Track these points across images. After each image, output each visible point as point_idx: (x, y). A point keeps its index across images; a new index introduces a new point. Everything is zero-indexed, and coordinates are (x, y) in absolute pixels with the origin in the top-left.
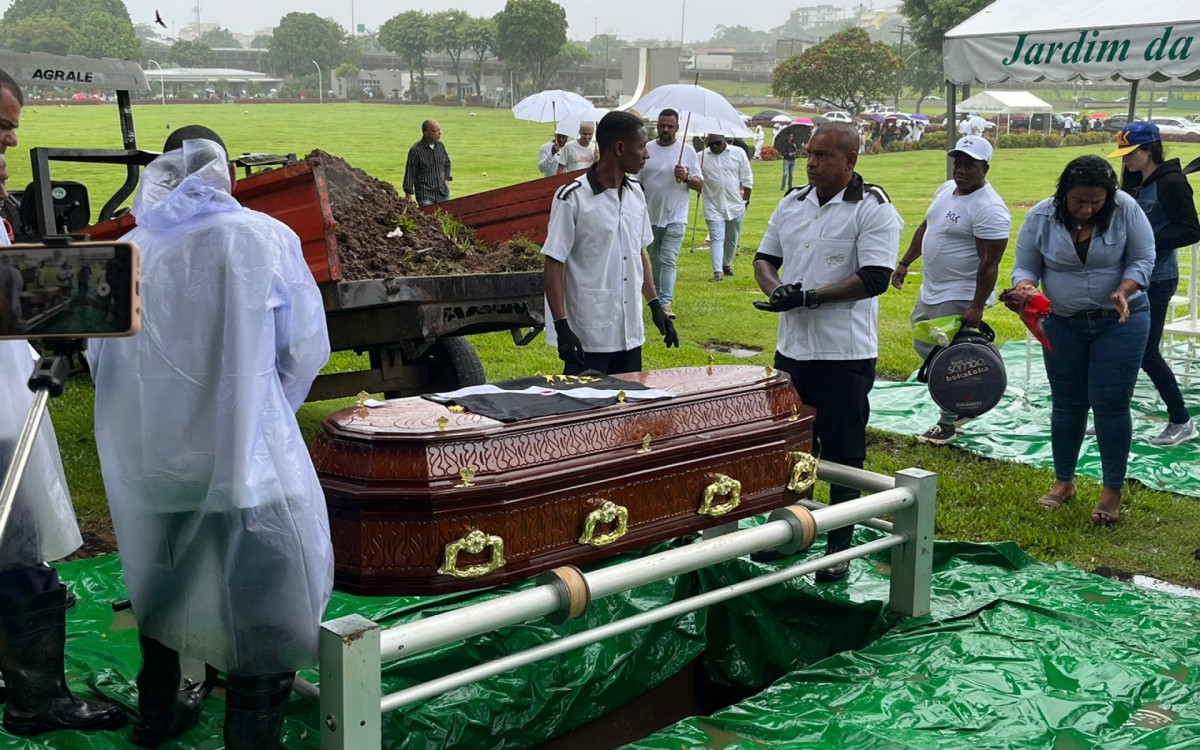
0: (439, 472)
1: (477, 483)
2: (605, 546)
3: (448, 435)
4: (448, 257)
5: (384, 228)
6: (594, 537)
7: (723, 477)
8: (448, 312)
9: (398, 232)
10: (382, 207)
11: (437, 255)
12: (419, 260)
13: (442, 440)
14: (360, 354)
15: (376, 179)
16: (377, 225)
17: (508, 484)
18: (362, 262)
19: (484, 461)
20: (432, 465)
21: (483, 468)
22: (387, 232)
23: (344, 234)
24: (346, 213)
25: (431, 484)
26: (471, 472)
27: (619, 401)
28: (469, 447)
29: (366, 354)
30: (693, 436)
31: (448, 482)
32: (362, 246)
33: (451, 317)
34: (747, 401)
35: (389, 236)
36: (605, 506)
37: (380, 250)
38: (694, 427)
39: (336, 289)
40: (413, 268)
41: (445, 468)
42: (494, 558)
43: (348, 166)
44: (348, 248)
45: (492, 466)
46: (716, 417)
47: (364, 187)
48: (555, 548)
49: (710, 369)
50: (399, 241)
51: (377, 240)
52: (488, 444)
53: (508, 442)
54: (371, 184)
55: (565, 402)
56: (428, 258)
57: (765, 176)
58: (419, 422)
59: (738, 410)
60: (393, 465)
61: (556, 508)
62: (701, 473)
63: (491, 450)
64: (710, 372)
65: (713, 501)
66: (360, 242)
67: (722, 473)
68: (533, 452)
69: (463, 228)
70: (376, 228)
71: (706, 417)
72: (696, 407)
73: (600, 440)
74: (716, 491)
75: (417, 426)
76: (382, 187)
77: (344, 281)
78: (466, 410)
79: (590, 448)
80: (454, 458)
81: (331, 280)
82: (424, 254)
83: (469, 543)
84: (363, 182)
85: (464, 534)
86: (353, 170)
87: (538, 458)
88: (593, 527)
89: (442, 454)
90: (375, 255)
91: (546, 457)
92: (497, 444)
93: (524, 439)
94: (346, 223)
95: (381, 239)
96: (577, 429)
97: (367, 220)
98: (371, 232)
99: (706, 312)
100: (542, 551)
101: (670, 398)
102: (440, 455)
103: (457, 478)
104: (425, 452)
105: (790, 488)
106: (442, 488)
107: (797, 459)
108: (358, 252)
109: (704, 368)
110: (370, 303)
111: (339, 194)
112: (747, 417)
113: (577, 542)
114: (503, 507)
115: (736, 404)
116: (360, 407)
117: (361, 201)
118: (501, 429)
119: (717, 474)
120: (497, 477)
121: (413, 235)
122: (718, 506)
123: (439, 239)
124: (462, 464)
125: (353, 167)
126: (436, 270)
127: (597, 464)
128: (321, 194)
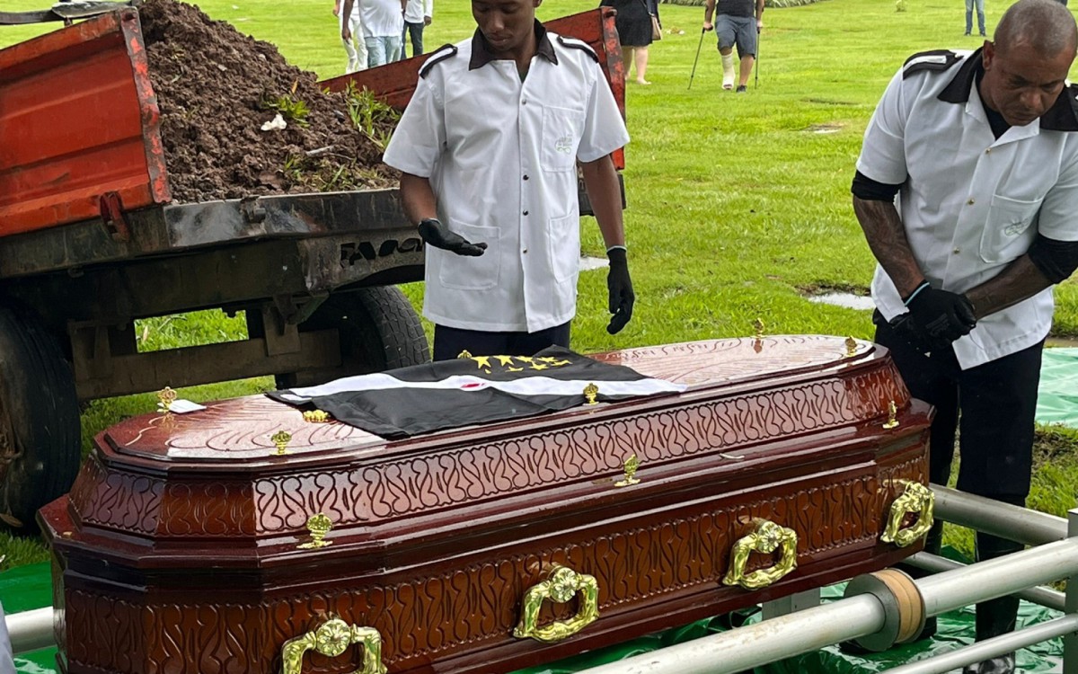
0: (273, 523)
1: (337, 541)
2: (559, 640)
3: (290, 461)
4: (358, 160)
5: (259, 115)
6: (540, 627)
7: (766, 524)
8: (348, 249)
9: (279, 122)
10: (257, 82)
11: (341, 156)
12: (310, 166)
13: (280, 469)
14: (232, 315)
15: (251, 37)
16: (246, 111)
17: (388, 541)
18: (220, 170)
19: (351, 503)
20: (262, 512)
21: (348, 515)
22: (262, 123)
23: (194, 128)
24: (197, 93)
25: (261, 543)
26: (327, 523)
27: (587, 401)
28: (325, 480)
29: (241, 316)
30: (716, 457)
31: (291, 540)
32: (221, 144)
33: (356, 257)
34: (810, 397)
35: (266, 127)
36: (558, 575)
37: (249, 152)
38: (716, 441)
39: (162, 217)
40: (300, 179)
41: (284, 516)
42: (366, 663)
43: (204, 18)
44: (199, 149)
45: (363, 512)
46: (756, 425)
47: (228, 49)
48: (472, 645)
49: (758, 342)
50: (279, 137)
51: (245, 136)
52: (355, 476)
53: (392, 472)
54: (242, 45)
55: (499, 402)
56: (326, 162)
57: (943, 12)
58: (247, 440)
59: (794, 412)
60: (198, 512)
61: (475, 580)
62: (729, 516)
63: (362, 486)
64: (758, 347)
65: (748, 564)
66: (217, 137)
67: (764, 518)
68: (435, 488)
69: (389, 113)
70: (244, 115)
71: (737, 424)
72: (721, 409)
73: (552, 465)
74: (752, 546)
75: (244, 447)
76: (260, 50)
77: (175, 203)
78: (332, 418)
79: (534, 478)
80: (299, 499)
81: (154, 202)
82: (318, 157)
83: (322, 640)
84: (227, 44)
85: (312, 625)
86: (212, 24)
87: (444, 498)
88: (538, 609)
89: (280, 493)
90: (240, 160)
91: (458, 495)
92: (372, 475)
93: (419, 466)
94: (196, 108)
95: (253, 135)
96: (512, 449)
97: (230, 104)
98: (236, 122)
99: (815, 237)
100: (451, 650)
101: (677, 394)
102: (275, 494)
103: (303, 533)
104: (251, 489)
105: (886, 539)
106: (278, 548)
107: (897, 492)
108: (213, 155)
109: (748, 342)
110: (217, 239)
111: (187, 62)
112: (809, 424)
113: (511, 634)
114: (382, 581)
115: (790, 401)
116: (162, 414)
117: (223, 73)
118: (380, 450)
119: (756, 519)
120: (369, 530)
121: (303, 127)
122: (759, 572)
123: (347, 132)
124: (313, 509)
125: (212, 18)
126: (337, 182)
127: (542, 507)
128: (135, 65)
